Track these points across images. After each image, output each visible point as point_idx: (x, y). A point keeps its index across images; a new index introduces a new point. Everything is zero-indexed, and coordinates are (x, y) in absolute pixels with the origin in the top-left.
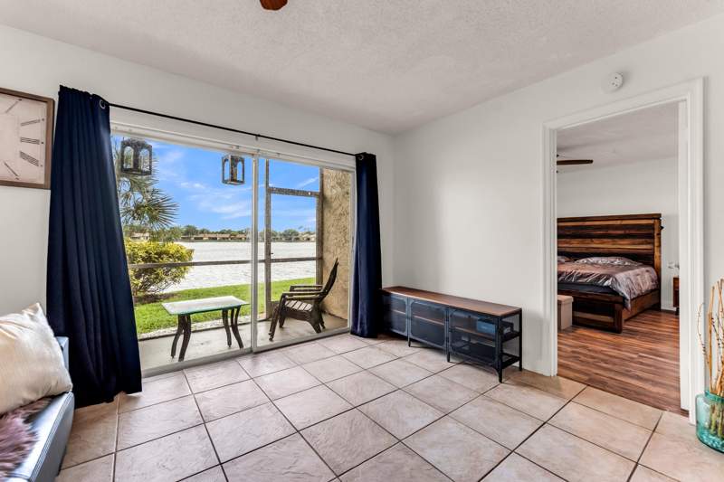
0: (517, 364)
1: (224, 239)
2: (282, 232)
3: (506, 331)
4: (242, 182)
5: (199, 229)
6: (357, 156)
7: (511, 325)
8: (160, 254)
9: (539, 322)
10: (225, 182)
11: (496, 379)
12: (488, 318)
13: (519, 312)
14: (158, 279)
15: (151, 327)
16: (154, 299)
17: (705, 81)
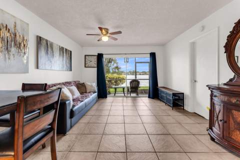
1: (143, 74)
4: (128, 62)
7: (179, 96)
10: (125, 62)
13: (183, 94)
17: (219, 28)
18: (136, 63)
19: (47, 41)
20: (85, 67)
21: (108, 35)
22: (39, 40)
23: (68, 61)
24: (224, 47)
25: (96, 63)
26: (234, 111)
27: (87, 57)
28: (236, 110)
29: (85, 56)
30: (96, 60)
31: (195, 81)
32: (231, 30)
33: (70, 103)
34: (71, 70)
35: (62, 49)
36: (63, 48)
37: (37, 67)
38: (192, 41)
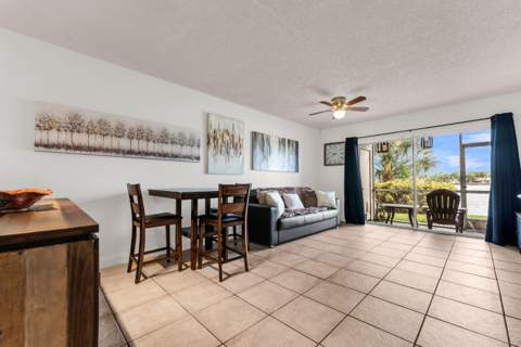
18: (463, 147)
19: (263, 135)
20: (325, 165)
21: (345, 106)
22: (254, 135)
23: (293, 157)
25: (343, 156)
27: (328, 147)
29: (325, 145)
30: (343, 151)
33: (276, 212)
34: (297, 171)
35: (282, 142)
36: (284, 140)
37: (252, 168)
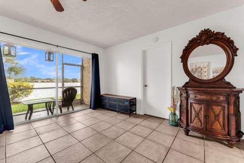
0: (135, 112)
1: (48, 82)
2: (71, 79)
3: (132, 103)
4: (53, 61)
5: (37, 78)
6: (92, 54)
7: (133, 102)
8: (20, 86)
9: (140, 101)
10: (46, 60)
11: (129, 116)
12: (127, 100)
13: (135, 98)
14: (19, 96)
15: (16, 112)
16: (17, 103)
17: (172, 42)
18: (63, 64)
24: (181, 57)
26: (214, 107)
28: (215, 106)
31: (146, 86)
32: (186, 45)
38: (144, 49)
